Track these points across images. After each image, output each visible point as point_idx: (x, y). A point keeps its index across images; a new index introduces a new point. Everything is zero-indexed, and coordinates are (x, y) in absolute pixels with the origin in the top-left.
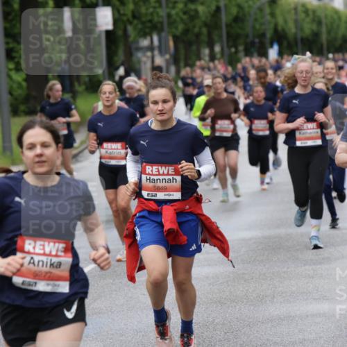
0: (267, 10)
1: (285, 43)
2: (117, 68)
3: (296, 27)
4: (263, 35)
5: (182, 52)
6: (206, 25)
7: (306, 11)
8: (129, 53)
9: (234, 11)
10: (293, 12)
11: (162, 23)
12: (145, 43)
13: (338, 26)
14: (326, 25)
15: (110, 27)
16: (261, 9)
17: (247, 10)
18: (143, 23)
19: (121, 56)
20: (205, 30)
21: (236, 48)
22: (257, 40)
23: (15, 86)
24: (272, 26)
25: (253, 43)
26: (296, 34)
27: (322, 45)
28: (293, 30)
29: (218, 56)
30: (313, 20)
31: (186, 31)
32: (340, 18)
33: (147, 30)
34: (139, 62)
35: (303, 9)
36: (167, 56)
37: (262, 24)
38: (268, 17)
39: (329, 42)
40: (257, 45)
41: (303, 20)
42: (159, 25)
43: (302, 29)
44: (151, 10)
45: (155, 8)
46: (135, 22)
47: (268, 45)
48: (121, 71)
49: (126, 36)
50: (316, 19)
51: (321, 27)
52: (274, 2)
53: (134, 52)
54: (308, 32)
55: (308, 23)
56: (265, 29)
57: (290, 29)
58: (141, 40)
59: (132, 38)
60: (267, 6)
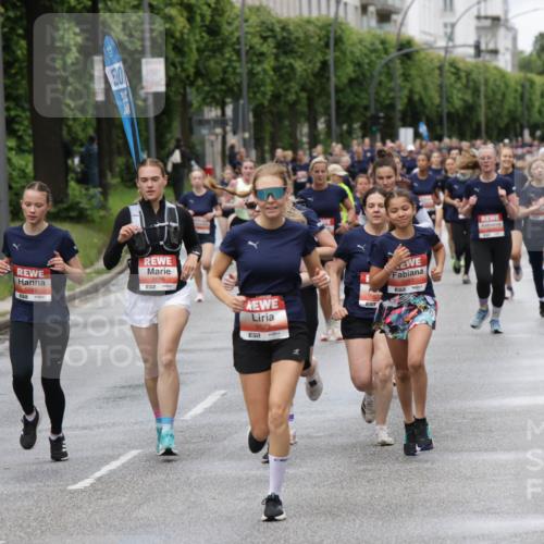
0: (398, 67)
2: (171, 153)
3: (441, 97)
4: (392, 106)
5: (268, 128)
6: (303, 89)
7: (457, 72)
8: (188, 130)
9: (350, 70)
10: (437, 72)
11: (239, 85)
12: (212, 113)
13: (504, 95)
14: (486, 97)
16: (387, 65)
17: (366, 67)
18: (212, 84)
19: (176, 131)
20: (303, 95)
21: (350, 126)
22: (382, 115)
23: (15, 174)
24: (406, 92)
26: (439, 106)
27: (479, 125)
28: (437, 101)
29: (322, 137)
30: (467, 87)
31: (276, 97)
32: (507, 86)
33: (218, 96)
34: (202, 143)
35: (453, 70)
36: (247, 135)
37: (391, 90)
38: (399, 81)
39: (488, 121)
40: (382, 121)
41: (451, 85)
42: (236, 89)
43: (449, 100)
44: (225, 64)
45: (230, 61)
46: (200, 82)
47: (398, 123)
48: (176, 157)
49: (186, 104)
50: (471, 84)
51: (478, 96)
52: (408, 56)
53: (196, 128)
54: (458, 104)
55: (459, 90)
56: (393, 98)
57: (431, 99)
58: (206, 109)
59: (195, 104)
60: (398, 62)
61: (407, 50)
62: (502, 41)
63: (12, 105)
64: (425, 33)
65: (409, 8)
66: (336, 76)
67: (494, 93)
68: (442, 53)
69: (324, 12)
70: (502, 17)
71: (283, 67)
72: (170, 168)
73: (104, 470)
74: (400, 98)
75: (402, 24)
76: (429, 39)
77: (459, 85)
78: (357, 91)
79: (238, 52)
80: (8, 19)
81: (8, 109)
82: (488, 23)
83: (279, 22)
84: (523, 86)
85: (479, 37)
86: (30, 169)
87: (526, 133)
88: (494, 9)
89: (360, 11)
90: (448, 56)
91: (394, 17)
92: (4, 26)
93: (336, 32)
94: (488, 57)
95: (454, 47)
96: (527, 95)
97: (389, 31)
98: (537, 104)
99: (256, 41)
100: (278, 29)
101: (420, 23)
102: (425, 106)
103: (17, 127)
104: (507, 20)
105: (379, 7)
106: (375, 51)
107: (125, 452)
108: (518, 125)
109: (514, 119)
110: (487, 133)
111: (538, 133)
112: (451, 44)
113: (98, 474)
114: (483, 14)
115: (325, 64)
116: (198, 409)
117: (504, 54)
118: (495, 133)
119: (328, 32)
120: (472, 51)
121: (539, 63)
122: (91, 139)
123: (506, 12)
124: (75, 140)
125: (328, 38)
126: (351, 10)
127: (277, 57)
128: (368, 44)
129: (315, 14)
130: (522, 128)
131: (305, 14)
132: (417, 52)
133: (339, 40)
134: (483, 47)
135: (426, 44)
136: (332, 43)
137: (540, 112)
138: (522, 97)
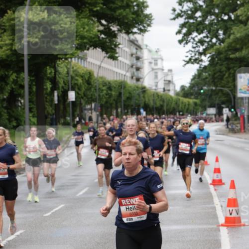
0: (142, 95)
1: (148, 110)
2: (76, 118)
3: (153, 103)
4: (139, 106)
5: (104, 111)
6: (114, 100)
7: (158, 96)
8: (81, 111)
10: (152, 96)
11: (96, 99)
12: (89, 107)
13: (171, 103)
14: (166, 103)
15: (74, 100)
16: (139, 95)
17: (133, 94)
18: (88, 98)
19: (78, 111)
20: (114, 102)
21: (128, 112)
22: (137, 108)
24: (144, 101)
26: (153, 105)
27: (164, 111)
29: (120, 114)
30: (161, 100)
31: (106, 102)
32: (172, 100)
33: (90, 102)
34: (85, 115)
36: (98, 113)
37: (138, 101)
38: (142, 98)
39: (167, 110)
40: (137, 110)
41: (157, 100)
43: (156, 104)
44: (92, 93)
45: (93, 92)
46: (85, 98)
48: (77, 119)
49: (81, 104)
51: (164, 103)
53: (84, 111)
54: (158, 105)
56: (140, 103)
57: (151, 103)
58: (86, 106)
59: (83, 104)
61: (144, 90)
62: (171, 87)
63: (31, 104)
64: (149, 84)
65: (145, 77)
66: (124, 96)
68: (154, 90)
71: (109, 93)
72: (75, 123)
73: (54, 210)
74: (142, 103)
75: (143, 82)
76: (151, 86)
78: (129, 101)
79: (96, 90)
80: (31, 80)
81: (30, 105)
82: (167, 82)
83: (108, 81)
84: (177, 100)
85: (165, 86)
86: (36, 122)
87: (178, 114)
88: (169, 78)
89: (131, 78)
90: (156, 91)
91: (141, 80)
92: (29, 82)
93: (124, 84)
94: (167, 92)
95: (158, 89)
96: (178, 103)
97: (139, 84)
98: (181, 106)
99: (101, 86)
100: (107, 83)
101: (148, 82)
102: (149, 105)
103: (32, 110)
104: (172, 81)
105: (137, 77)
106: (135, 90)
107: (60, 205)
108: (175, 111)
109: (174, 109)
110: (167, 113)
111: (181, 113)
113: (52, 212)
114: (166, 79)
115: (120, 94)
116: (81, 193)
117: (172, 91)
119: (122, 84)
120: (162, 90)
121: (181, 94)
122: (53, 114)
123: (172, 79)
124: (49, 114)
125: (121, 86)
126: (128, 78)
127: (107, 91)
128: (133, 88)
129: (118, 79)
131: (115, 79)
132: (147, 90)
133: (125, 87)
134: (166, 89)
135: (150, 87)
136: (123, 87)
137: (182, 108)
138: (176, 103)
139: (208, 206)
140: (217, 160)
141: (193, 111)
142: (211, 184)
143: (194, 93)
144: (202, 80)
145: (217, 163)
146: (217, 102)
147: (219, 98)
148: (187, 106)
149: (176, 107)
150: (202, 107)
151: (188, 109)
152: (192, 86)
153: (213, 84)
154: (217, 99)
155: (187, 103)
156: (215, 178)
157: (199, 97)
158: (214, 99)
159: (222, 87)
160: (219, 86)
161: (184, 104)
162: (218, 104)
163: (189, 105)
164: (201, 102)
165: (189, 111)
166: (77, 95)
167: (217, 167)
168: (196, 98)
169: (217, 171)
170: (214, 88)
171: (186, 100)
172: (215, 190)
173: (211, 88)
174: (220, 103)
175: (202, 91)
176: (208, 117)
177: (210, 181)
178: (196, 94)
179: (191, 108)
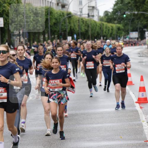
0: (67, 21)
3: (79, 28)
4: (65, 31)
5: (32, 37)
7: (83, 22)
8: (10, 37)
9: (54, 21)
10: (78, 21)
12: (17, 33)
13: (96, 28)
14: (91, 28)
15: (2, 26)
16: (64, 20)
17: (58, 20)
19: (7, 37)
21: (54, 36)
22: (63, 33)
24: (69, 27)
25: (61, 34)
26: (78, 30)
27: (89, 36)
28: (78, 29)
29: (47, 39)
30: (86, 25)
32: (96, 25)
34: (14, 41)
35: (82, 21)
36: (26, 39)
37: (65, 26)
38: (68, 24)
39: (92, 35)
40: (63, 35)
41: (82, 25)
43: (81, 29)
47: (67, 35)
50: (87, 25)
51: (89, 28)
52: (70, 17)
53: (12, 37)
54: (83, 30)
55: (83, 26)
56: (66, 28)
57: (76, 29)
58: (15, 32)
60: (67, 19)
61: (69, 15)
62: (95, 13)
64: (74, 11)
65: (70, 4)
66: (50, 22)
67: (93, 27)
68: (79, 16)
69: (47, 5)
70: (95, 6)
74: (68, 28)
75: (68, 8)
76: (76, 12)
77: (83, 25)
78: (56, 27)
82: (91, 8)
84: (101, 25)
85: (89, 12)
87: (102, 38)
88: (93, 4)
89: (57, 5)
90: (81, 17)
91: (66, 6)
93: (50, 10)
94: (91, 17)
95: (82, 15)
96: (102, 28)
97: (64, 10)
98: (105, 30)
101: (73, 8)
102: (74, 31)
104: (96, 7)
105: (62, 4)
106: (61, 16)
108: (99, 36)
109: (98, 34)
110: (91, 38)
111: (105, 38)
112: (81, 14)
114: (90, 6)
115: (47, 19)
117: (96, 17)
118: (93, 38)
119: (48, 11)
120: (87, 16)
121: (105, 19)
123: (96, 5)
125: (48, 12)
126: (54, 5)
128: (59, 14)
129: (44, 6)
130: (101, 36)
131: (42, 6)
132: (72, 16)
133: (51, 13)
134: (90, 15)
135: (75, 14)
136: (49, 14)
137: (105, 32)
138: (101, 28)
139: (135, 123)
140: (142, 79)
141: (117, 35)
142: (136, 102)
143: (117, 19)
144: (124, 5)
145: (142, 82)
146: (139, 26)
147: (141, 22)
148: (110, 30)
149: (100, 32)
150: (125, 32)
151: (111, 34)
152: (115, 11)
153: (135, 8)
154: (140, 22)
155: (111, 28)
156: (141, 97)
157: (122, 22)
158: (137, 23)
159: (144, 11)
160: (141, 10)
161: (108, 29)
162: (140, 28)
163: (112, 29)
164: (124, 26)
165: (113, 35)
166: (5, 21)
167: (142, 86)
168: (119, 23)
169: (142, 89)
170: (136, 13)
171: (110, 25)
172: (141, 108)
173: (134, 12)
174: (142, 27)
175: (125, 16)
176: (131, 40)
177: (136, 100)
178: (119, 19)
179: (114, 33)
